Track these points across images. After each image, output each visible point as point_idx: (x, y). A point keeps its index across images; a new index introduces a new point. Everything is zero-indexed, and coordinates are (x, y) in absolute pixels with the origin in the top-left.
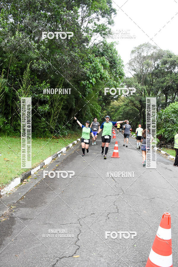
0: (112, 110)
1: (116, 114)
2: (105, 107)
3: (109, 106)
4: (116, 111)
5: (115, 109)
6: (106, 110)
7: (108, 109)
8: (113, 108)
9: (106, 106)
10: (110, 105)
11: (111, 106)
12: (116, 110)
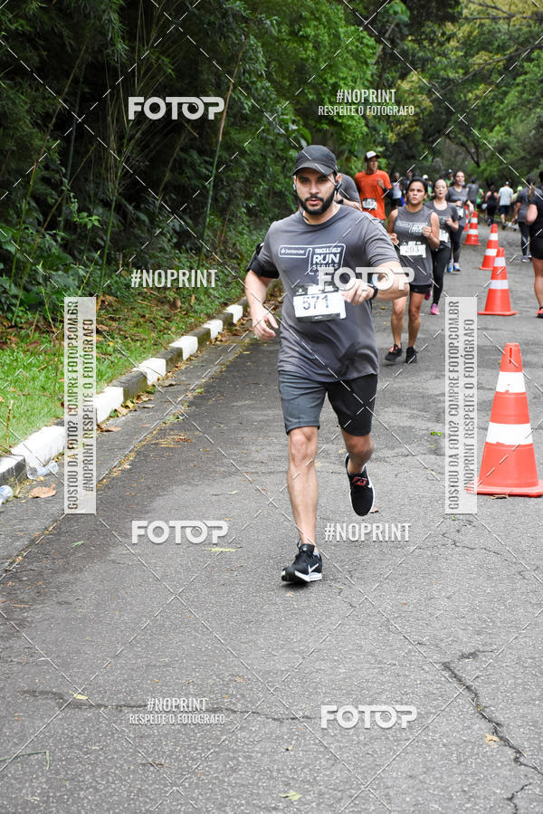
0: (480, 59)
1: (512, 98)
2: (409, 44)
3: (450, 27)
4: (511, 70)
5: (501, 49)
6: (422, 64)
7: (445, 55)
8: (485, 46)
9: (416, 24)
10: (454, 19)
11: (463, 31)
12: (511, 60)
